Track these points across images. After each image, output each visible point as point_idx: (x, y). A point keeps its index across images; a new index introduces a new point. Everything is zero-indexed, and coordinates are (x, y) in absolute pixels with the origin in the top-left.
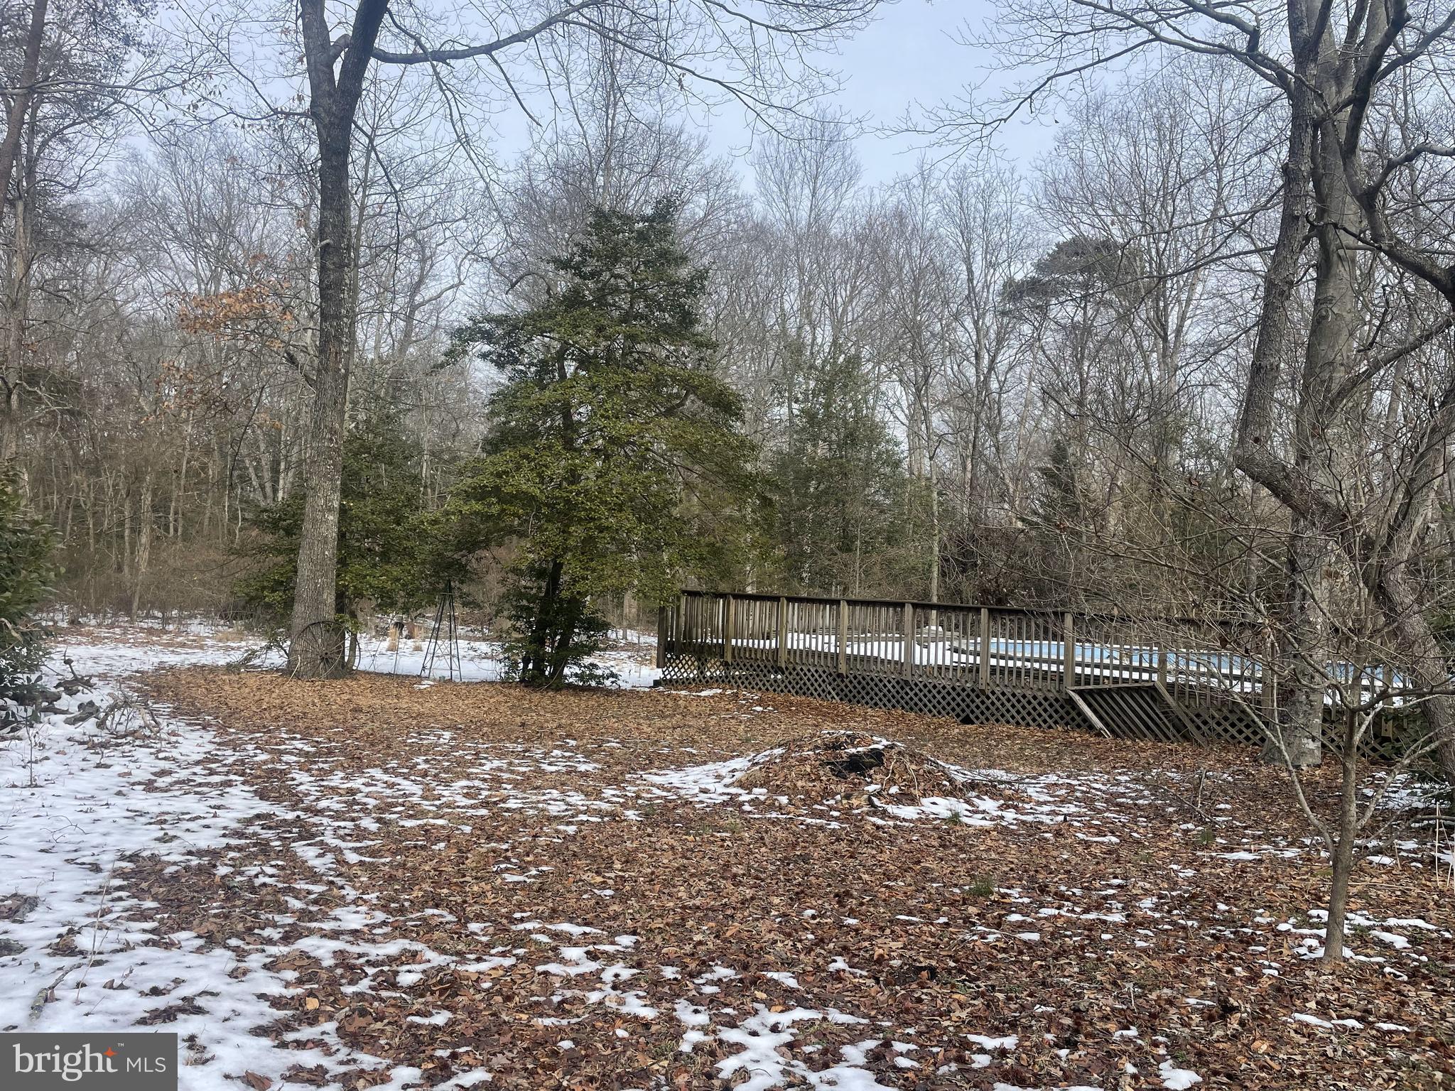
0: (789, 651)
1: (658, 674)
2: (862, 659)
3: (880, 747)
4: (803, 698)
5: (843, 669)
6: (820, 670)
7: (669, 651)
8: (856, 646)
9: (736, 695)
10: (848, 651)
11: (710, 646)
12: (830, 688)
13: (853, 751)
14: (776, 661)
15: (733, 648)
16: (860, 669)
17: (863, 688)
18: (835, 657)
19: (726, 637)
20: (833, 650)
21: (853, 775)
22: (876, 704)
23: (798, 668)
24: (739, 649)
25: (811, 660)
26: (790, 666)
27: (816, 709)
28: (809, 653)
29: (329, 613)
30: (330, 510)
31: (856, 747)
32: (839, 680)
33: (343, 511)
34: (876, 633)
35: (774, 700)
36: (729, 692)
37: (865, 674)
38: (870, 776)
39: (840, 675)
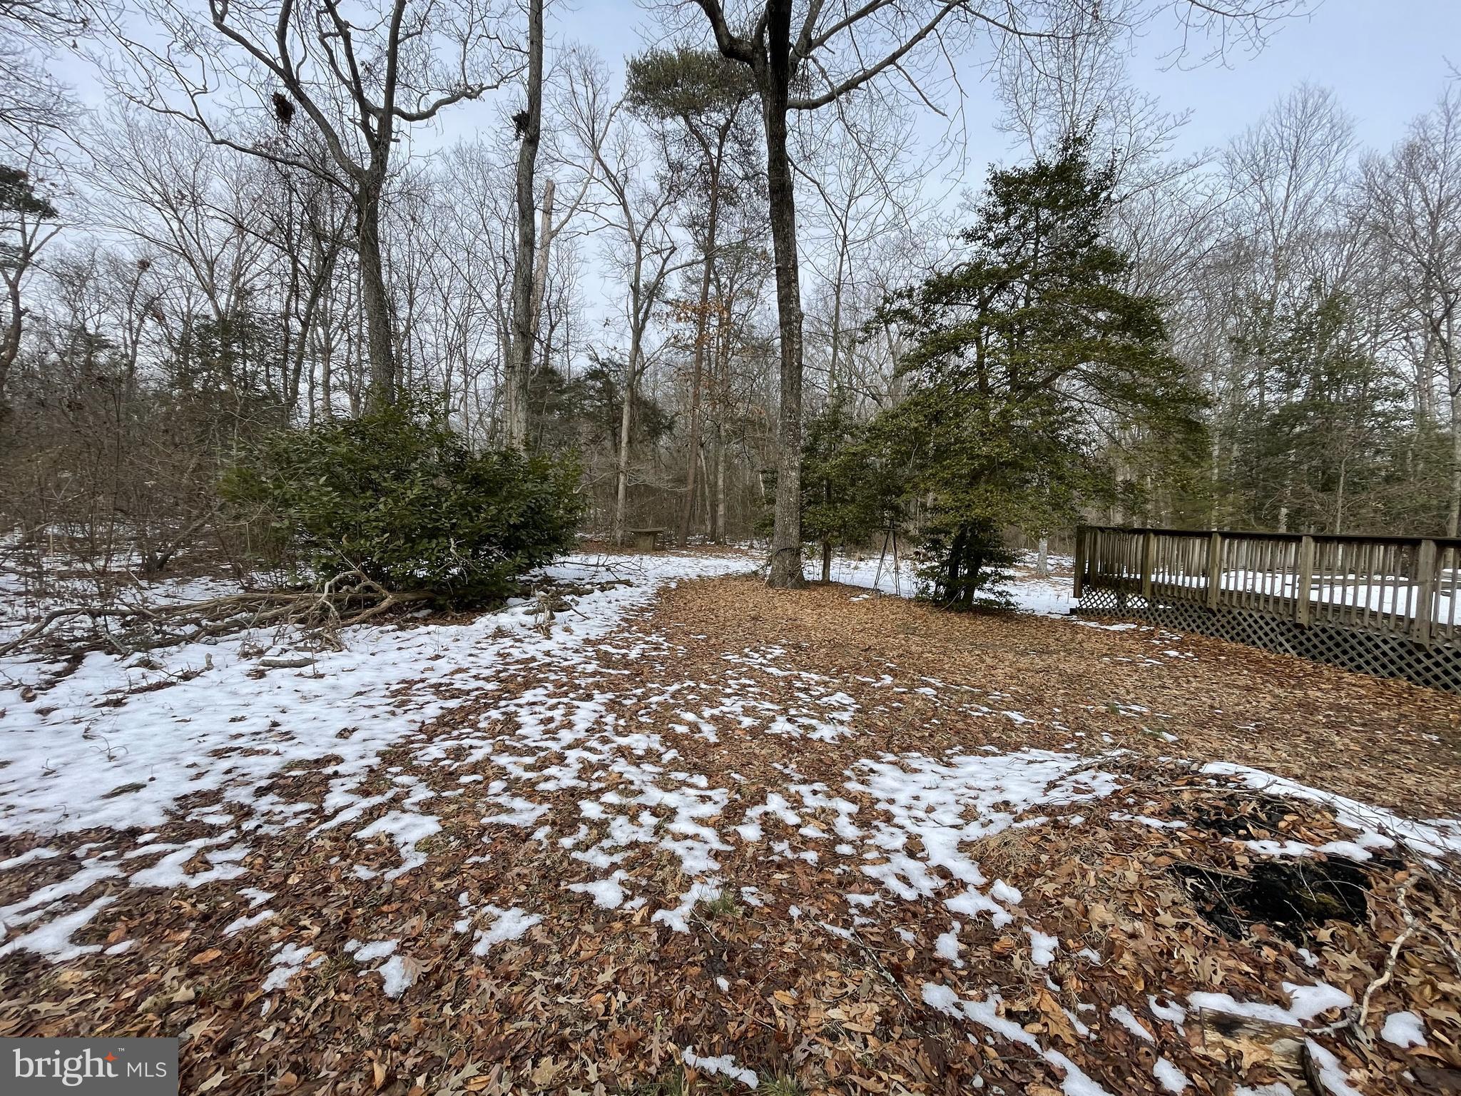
0: (1223, 592)
1: (1075, 603)
2: (1337, 609)
3: (1355, 852)
4: (1241, 645)
5: (1303, 618)
6: (1268, 617)
7: (1085, 581)
8: (1326, 591)
9: (1151, 633)
10: (1314, 596)
11: (1128, 581)
12: (1282, 639)
13: (1269, 848)
14: (1205, 602)
15: (1153, 585)
16: (1332, 622)
17: (1337, 645)
18: (1291, 604)
19: (1145, 571)
20: (1288, 594)
21: (1258, 931)
22: (1359, 667)
23: (1235, 612)
24: (1160, 586)
25: (1254, 604)
26: (1224, 610)
27: (1257, 662)
28: (1252, 596)
29: (794, 542)
30: (793, 468)
31: (1282, 836)
32: (1296, 632)
33: (804, 468)
34: (1365, 575)
35: (1198, 643)
36: (1144, 628)
37: (1340, 628)
38: (1317, 948)
39: (1297, 626)
